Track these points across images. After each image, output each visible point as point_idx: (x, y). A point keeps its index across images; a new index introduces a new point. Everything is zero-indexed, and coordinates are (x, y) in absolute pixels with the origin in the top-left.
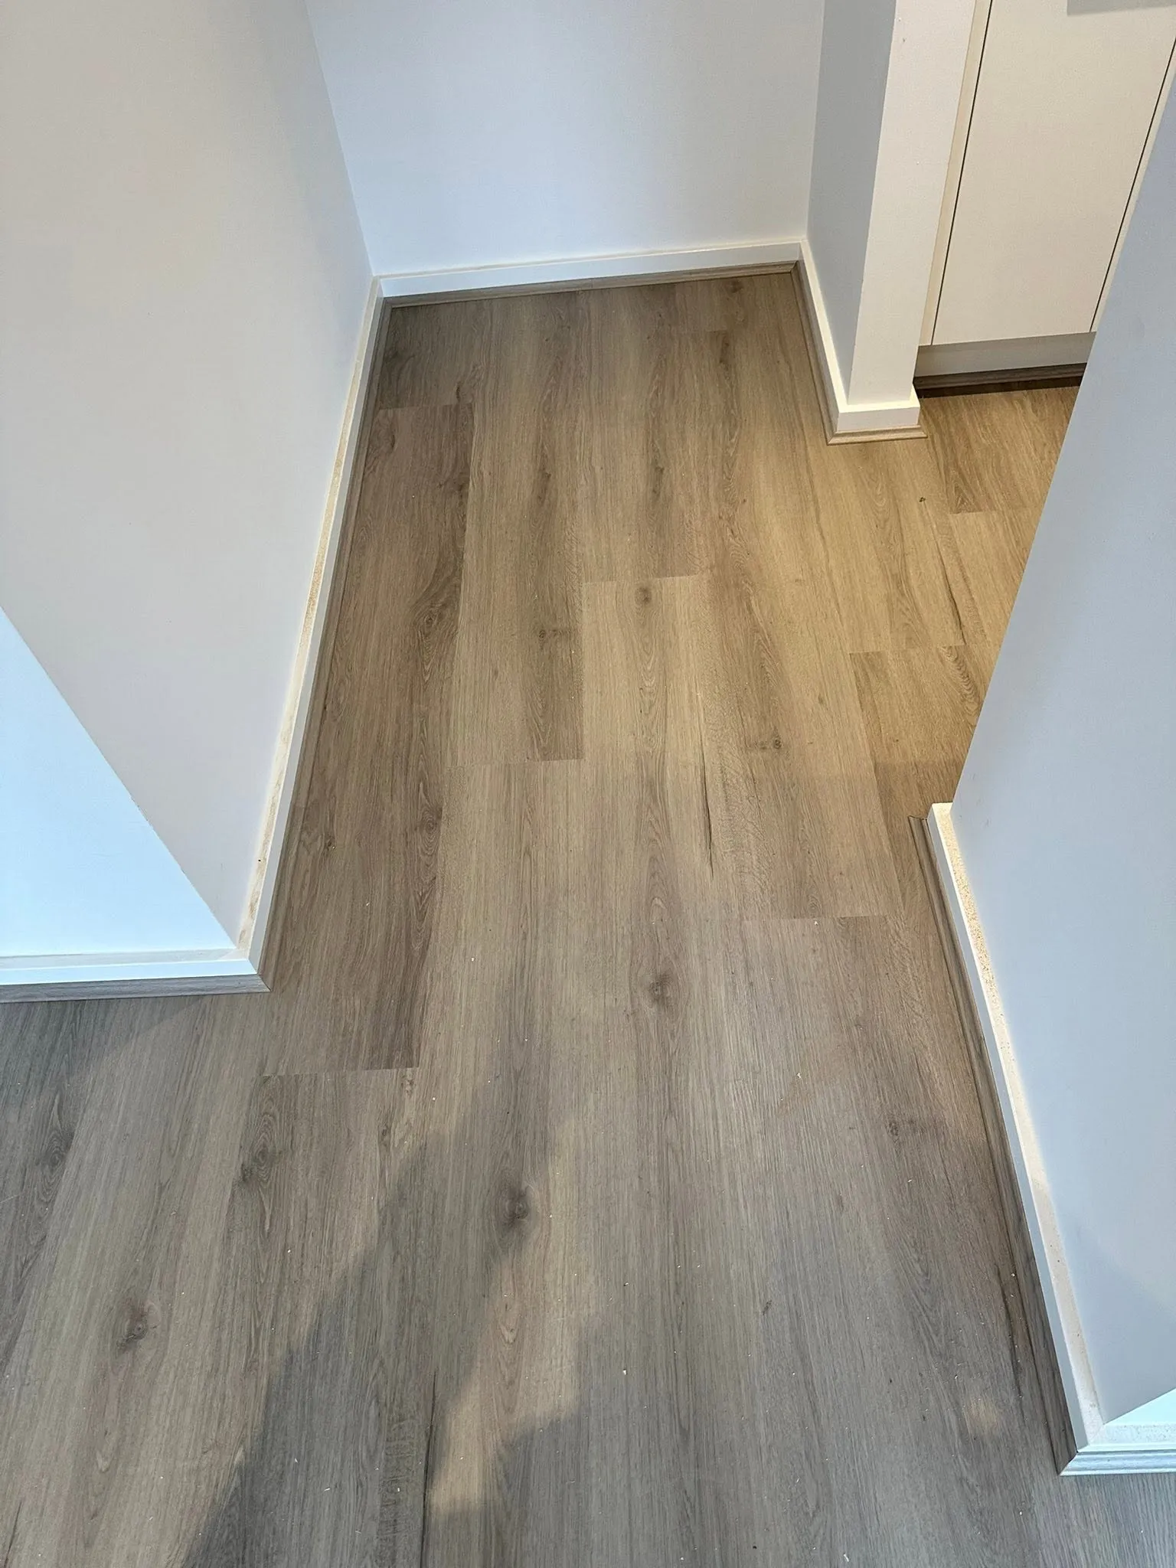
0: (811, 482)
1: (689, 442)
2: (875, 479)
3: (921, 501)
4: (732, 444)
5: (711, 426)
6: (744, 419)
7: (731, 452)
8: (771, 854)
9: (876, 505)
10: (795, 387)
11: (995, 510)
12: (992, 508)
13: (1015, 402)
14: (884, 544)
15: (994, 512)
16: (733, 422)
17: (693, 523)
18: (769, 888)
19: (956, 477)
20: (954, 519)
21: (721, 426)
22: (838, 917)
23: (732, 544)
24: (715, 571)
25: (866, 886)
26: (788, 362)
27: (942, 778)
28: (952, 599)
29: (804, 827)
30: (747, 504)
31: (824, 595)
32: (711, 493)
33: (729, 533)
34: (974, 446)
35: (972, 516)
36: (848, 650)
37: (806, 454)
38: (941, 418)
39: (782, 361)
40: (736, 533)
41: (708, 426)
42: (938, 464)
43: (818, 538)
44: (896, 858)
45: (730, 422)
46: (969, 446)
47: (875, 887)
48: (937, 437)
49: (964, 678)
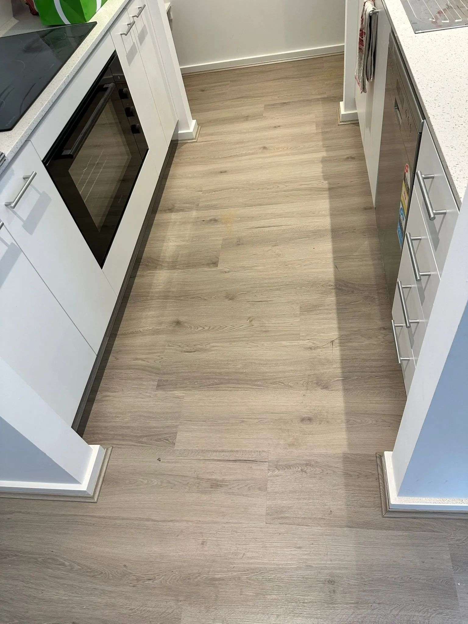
0: (123, 519)
1: (56, 597)
2: (135, 481)
3: (160, 461)
4: (70, 565)
5: (47, 577)
6: (50, 552)
7: (77, 567)
8: (413, 602)
9: (156, 485)
10: (37, 513)
11: (178, 426)
12: (176, 427)
13: (104, 399)
14: (187, 487)
15: (179, 427)
16: (50, 561)
17: (133, 607)
18: (438, 608)
19: (148, 439)
20: (179, 446)
21: (50, 570)
22: (452, 570)
23: (161, 582)
24: (181, 598)
25: (429, 550)
26: (11, 513)
27: (357, 495)
28: (235, 461)
29: (393, 578)
30: (127, 564)
31: (218, 529)
32: (109, 588)
33: (150, 582)
34: (129, 425)
35: (178, 438)
36: (263, 524)
37: (100, 517)
38: (100, 436)
39: (8, 516)
40: (152, 577)
41: (46, 579)
42: (135, 446)
43: (171, 524)
44: (410, 530)
45: (49, 563)
46: (128, 428)
47: (431, 545)
48: (115, 442)
49: (290, 468)
